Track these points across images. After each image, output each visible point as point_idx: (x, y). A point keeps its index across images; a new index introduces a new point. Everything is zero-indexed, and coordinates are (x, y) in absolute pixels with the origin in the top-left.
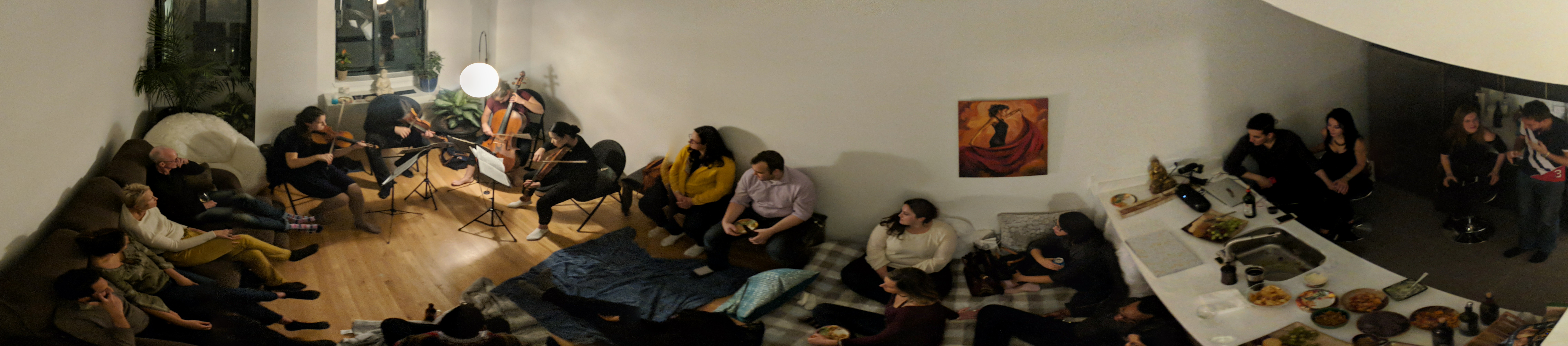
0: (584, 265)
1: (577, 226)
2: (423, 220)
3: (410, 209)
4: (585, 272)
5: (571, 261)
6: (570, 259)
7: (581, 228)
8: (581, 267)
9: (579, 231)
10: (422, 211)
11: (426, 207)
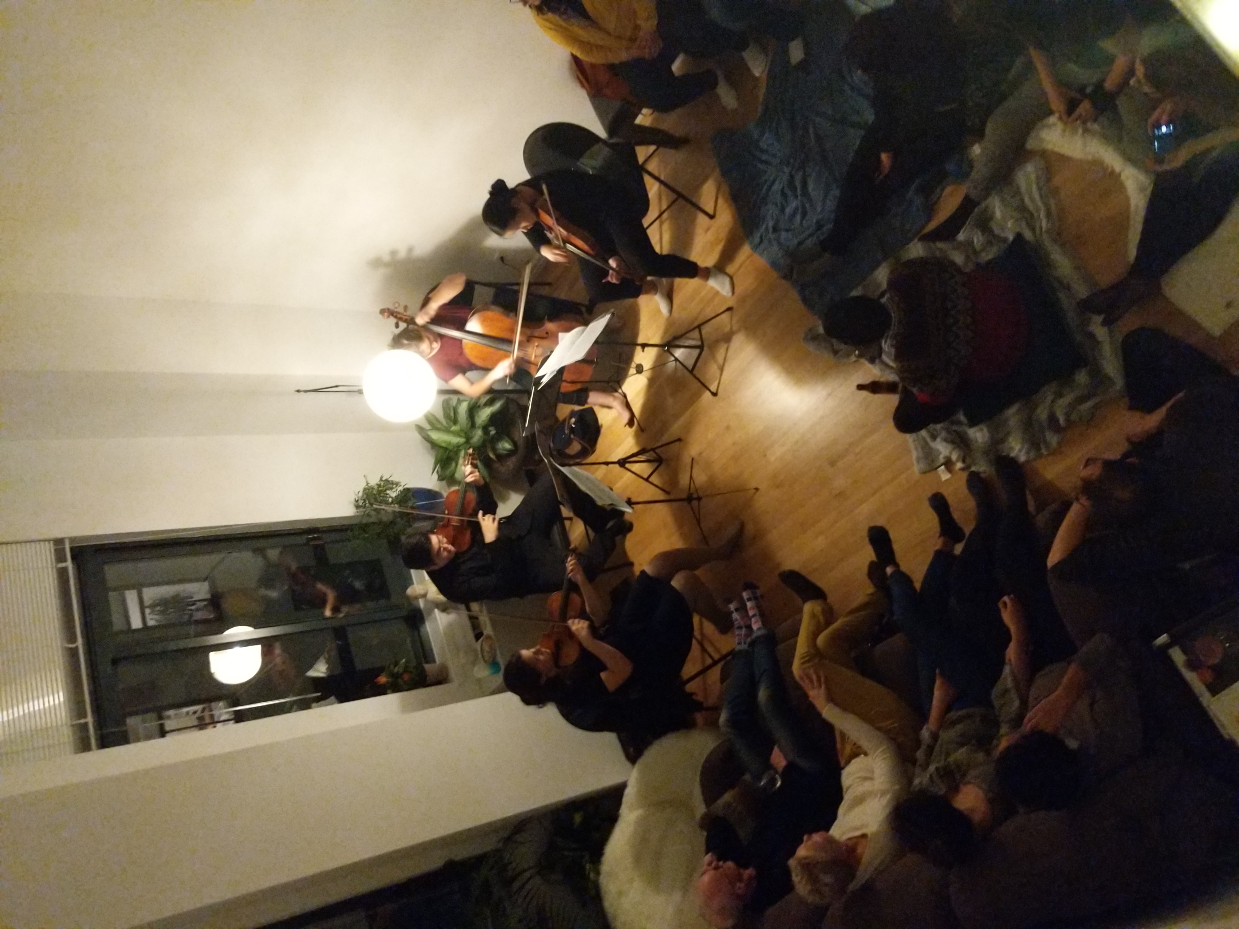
0: (779, 205)
1: (702, 219)
2: (704, 454)
3: (684, 480)
4: (793, 204)
5: (771, 224)
6: (767, 225)
7: (706, 214)
8: (783, 210)
9: (712, 217)
10: (687, 460)
11: (678, 457)
